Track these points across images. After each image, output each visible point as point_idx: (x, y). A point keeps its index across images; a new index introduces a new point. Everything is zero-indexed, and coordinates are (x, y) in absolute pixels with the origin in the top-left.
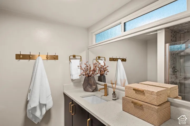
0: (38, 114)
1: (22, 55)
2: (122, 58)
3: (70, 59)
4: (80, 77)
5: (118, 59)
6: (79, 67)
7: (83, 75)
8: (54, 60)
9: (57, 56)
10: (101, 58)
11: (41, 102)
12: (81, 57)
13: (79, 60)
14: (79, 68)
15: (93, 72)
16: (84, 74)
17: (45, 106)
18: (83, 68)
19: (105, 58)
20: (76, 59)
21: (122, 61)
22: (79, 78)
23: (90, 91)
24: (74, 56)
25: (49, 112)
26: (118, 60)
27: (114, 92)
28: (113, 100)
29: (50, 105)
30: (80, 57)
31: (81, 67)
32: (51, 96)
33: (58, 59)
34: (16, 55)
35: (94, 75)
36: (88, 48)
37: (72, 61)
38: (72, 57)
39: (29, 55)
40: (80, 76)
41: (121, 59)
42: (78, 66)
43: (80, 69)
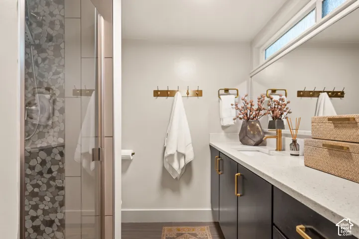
0: (175, 165)
1: (160, 91)
2: (332, 90)
3: (219, 95)
4: (235, 123)
5: (321, 92)
6: (234, 106)
7: (241, 118)
8: (197, 97)
9: (201, 91)
10: (277, 92)
11: (179, 151)
12: (237, 90)
13: (233, 97)
14: (233, 108)
15: (257, 112)
16: (241, 116)
17: (184, 157)
18: (240, 106)
19: (285, 90)
20: (230, 94)
21: (330, 96)
22: (233, 124)
23: (250, 144)
24: (227, 91)
25: (188, 167)
26: (319, 95)
27: (294, 142)
28: (292, 155)
29: (190, 157)
30: (235, 92)
31: (236, 105)
32: (191, 145)
33: (201, 96)
34: (154, 91)
35: (259, 117)
36: (251, 75)
37: (221, 97)
38: (222, 92)
39: (167, 91)
40: (234, 119)
41: (328, 92)
42: (232, 105)
43: (235, 110)
